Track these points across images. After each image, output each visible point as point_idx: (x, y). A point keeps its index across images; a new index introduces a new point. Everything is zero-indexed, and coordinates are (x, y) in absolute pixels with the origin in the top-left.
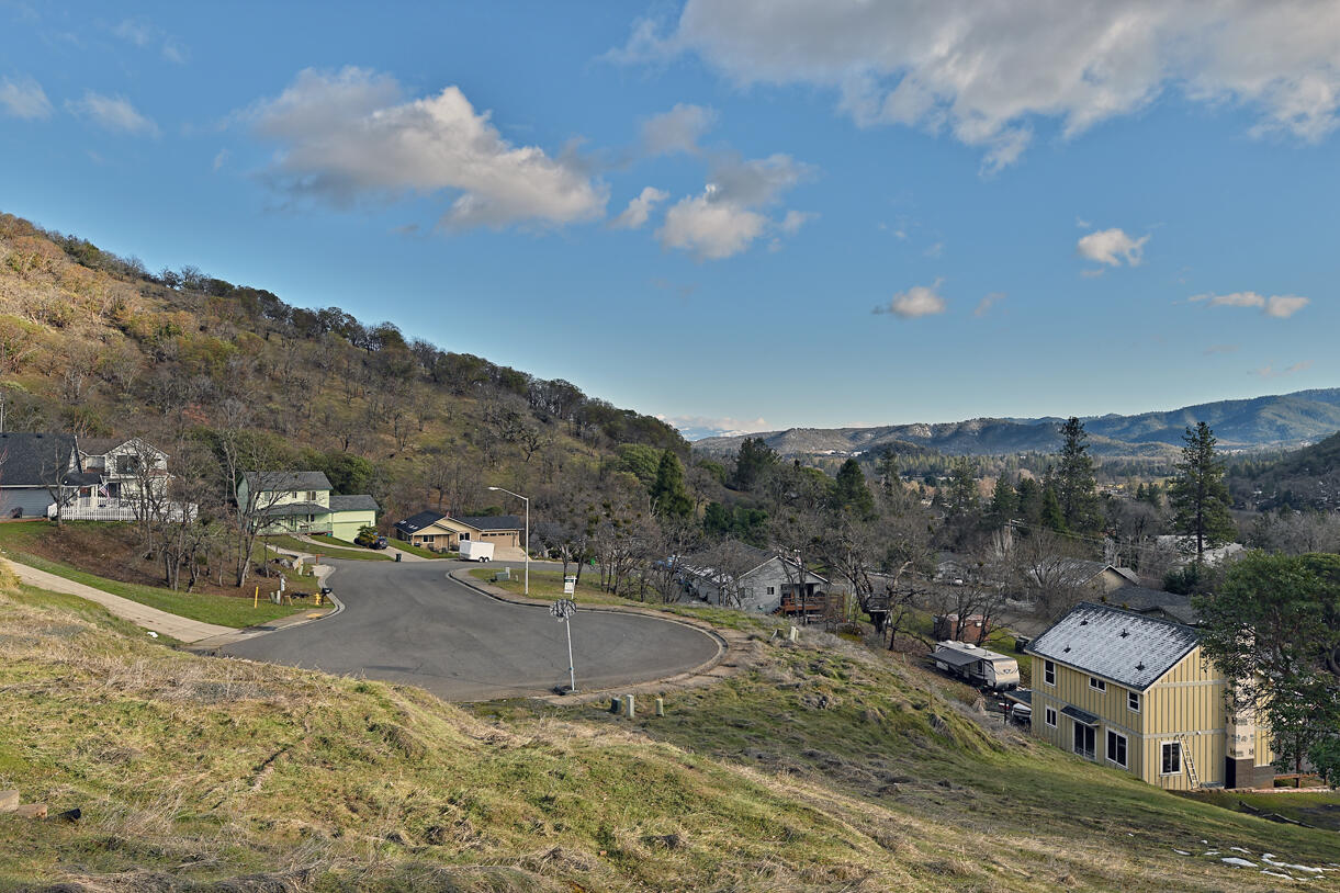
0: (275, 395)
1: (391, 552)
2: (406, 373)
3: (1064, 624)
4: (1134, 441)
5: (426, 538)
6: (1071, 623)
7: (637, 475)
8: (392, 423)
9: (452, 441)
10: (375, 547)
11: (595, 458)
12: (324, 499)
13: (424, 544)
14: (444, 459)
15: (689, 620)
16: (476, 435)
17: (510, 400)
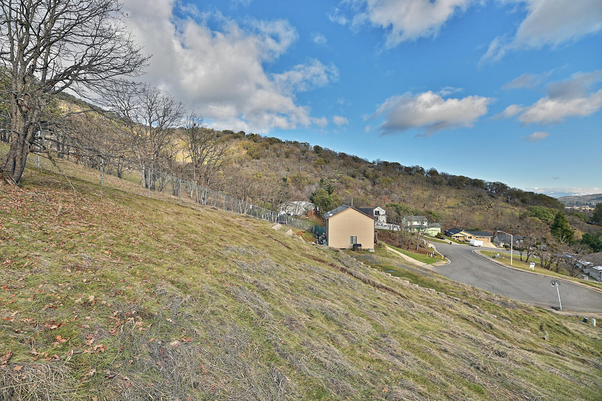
0: (403, 192)
1: (446, 240)
2: (440, 183)
5: (456, 237)
7: (540, 219)
8: (437, 199)
9: (458, 204)
10: (442, 239)
11: (517, 211)
12: (425, 224)
13: (456, 239)
14: (457, 211)
15: (596, 288)
16: (467, 202)
17: (479, 190)
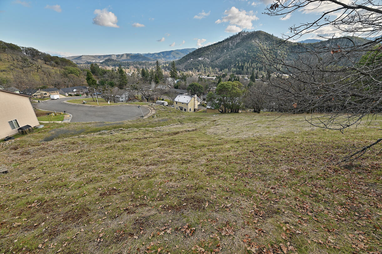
3: (177, 97)
4: (154, 58)
6: (178, 97)
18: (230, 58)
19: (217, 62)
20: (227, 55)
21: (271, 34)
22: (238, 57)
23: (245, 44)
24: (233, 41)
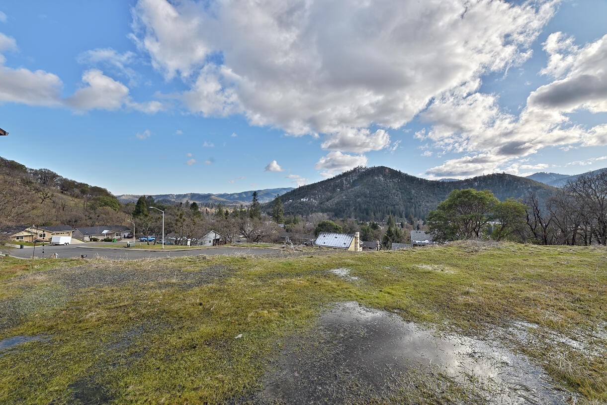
5: (18, 237)
6: (321, 237)
13: (18, 241)
18: (347, 198)
19: (329, 204)
20: (343, 195)
21: (398, 170)
22: (358, 198)
23: (365, 181)
24: (348, 178)
